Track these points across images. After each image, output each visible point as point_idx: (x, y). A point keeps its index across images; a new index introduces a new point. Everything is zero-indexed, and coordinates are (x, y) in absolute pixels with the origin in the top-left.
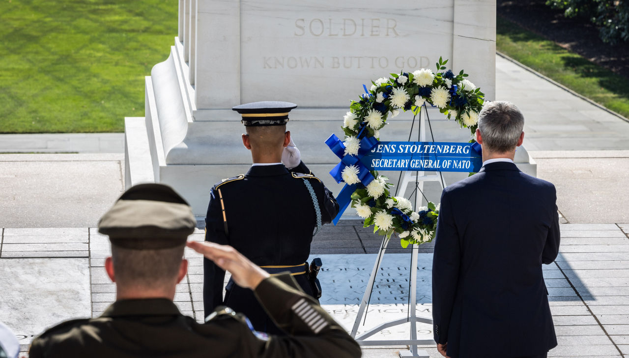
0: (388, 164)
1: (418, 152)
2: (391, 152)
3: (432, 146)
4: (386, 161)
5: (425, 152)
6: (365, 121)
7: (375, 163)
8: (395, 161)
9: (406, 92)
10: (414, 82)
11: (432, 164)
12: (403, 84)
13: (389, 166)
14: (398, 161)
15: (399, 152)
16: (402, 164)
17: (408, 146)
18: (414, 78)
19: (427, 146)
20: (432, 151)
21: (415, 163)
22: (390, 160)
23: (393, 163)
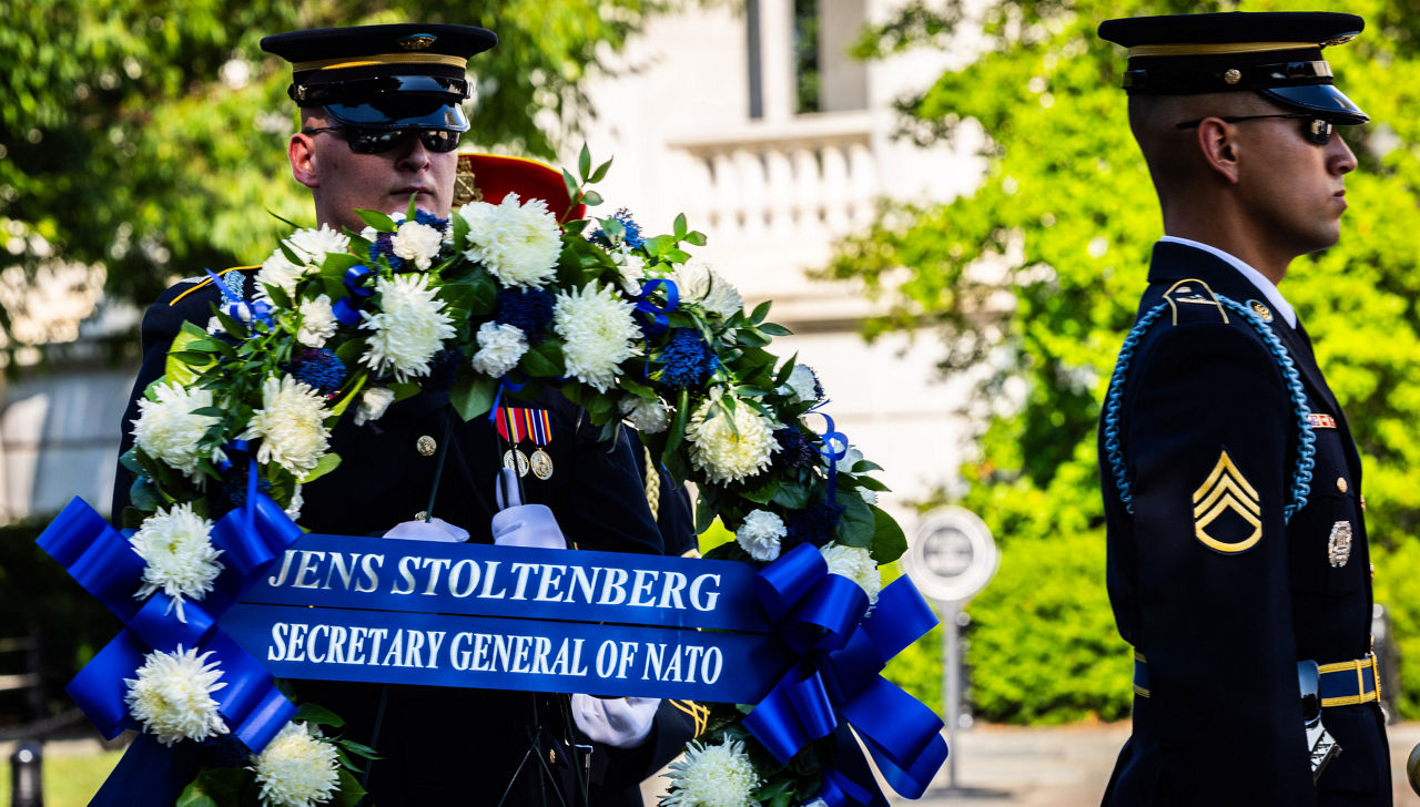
0: (345, 647)
1: (486, 594)
2: (359, 588)
3: (548, 569)
4: (337, 634)
5: (519, 595)
6: (251, 435)
7: (286, 639)
8: (378, 634)
9: (441, 303)
10: (472, 256)
11: (551, 659)
12: (423, 263)
13: (351, 660)
14: (392, 636)
16: (414, 651)
17: (437, 565)
18: (470, 237)
19: (525, 568)
20: (552, 592)
21: (471, 648)
22: (355, 630)
23: (368, 643)
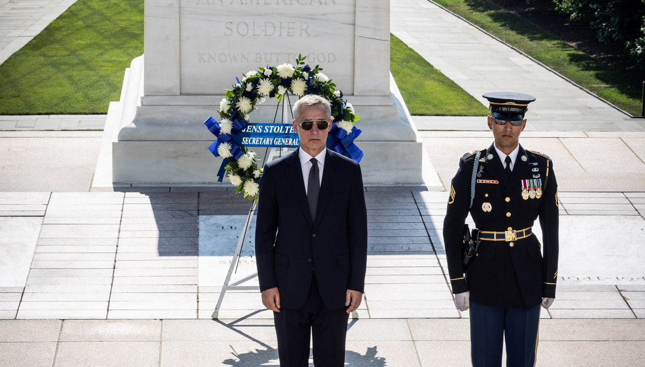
0: (255, 141)
1: (281, 132)
2: (258, 131)
3: (292, 127)
4: (254, 139)
5: (287, 132)
6: (237, 106)
7: (245, 140)
8: (261, 139)
9: (271, 83)
10: (278, 74)
11: (292, 142)
12: (269, 76)
13: (256, 143)
14: (264, 139)
15: (265, 132)
16: (268, 141)
17: (272, 127)
18: (278, 71)
19: (288, 127)
20: (292, 131)
21: (278, 141)
22: (257, 138)
23: (260, 140)
